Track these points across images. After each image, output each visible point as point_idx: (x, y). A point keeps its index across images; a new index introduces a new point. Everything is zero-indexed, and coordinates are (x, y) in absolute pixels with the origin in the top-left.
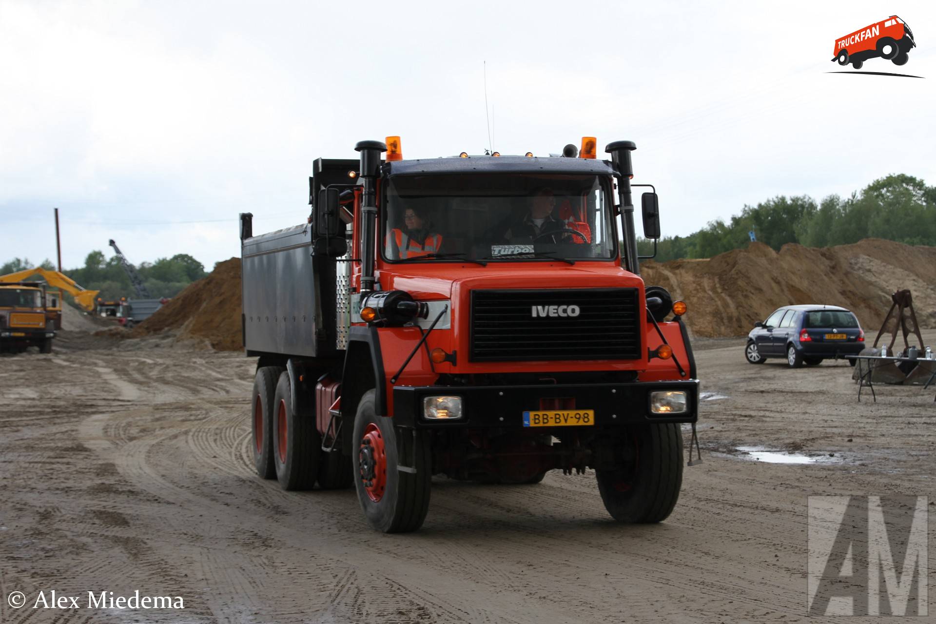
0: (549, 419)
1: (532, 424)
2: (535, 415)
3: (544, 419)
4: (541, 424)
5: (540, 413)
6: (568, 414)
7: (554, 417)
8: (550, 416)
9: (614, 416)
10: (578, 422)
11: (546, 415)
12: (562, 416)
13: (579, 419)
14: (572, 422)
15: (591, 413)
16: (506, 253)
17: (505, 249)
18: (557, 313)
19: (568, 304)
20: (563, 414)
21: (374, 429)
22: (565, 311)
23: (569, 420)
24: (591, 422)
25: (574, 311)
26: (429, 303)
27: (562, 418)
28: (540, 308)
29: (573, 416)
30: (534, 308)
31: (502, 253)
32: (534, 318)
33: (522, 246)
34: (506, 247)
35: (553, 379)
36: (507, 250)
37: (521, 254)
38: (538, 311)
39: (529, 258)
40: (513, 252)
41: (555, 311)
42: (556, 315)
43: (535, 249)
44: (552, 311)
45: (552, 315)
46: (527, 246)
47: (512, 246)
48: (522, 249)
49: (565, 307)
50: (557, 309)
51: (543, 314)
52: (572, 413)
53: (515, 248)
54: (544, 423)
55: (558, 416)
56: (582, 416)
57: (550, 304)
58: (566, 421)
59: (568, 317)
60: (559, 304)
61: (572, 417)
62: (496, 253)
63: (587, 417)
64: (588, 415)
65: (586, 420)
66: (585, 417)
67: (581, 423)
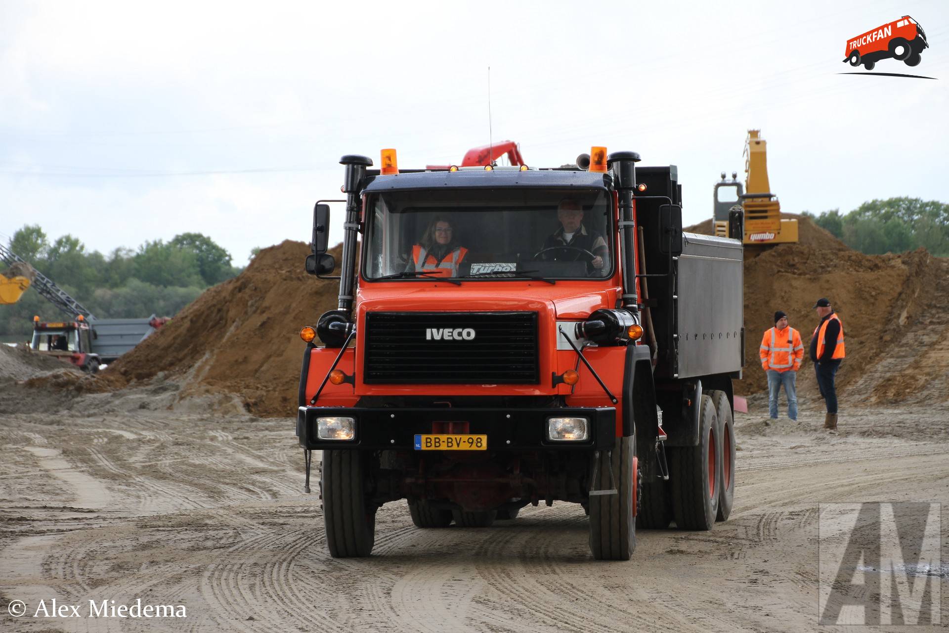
0: (440, 442)
1: (424, 448)
2: (427, 438)
3: (435, 442)
4: (433, 448)
5: (433, 437)
6: (461, 438)
7: (446, 441)
8: (441, 440)
9: (508, 442)
10: (470, 447)
11: (438, 438)
12: (454, 440)
13: (472, 443)
14: (465, 447)
15: (484, 438)
18: (452, 336)
20: (456, 438)
23: (461, 444)
24: (484, 446)
25: (470, 334)
27: (454, 443)
28: (435, 331)
29: (466, 440)
30: (428, 331)
32: (429, 341)
34: (486, 264)
35: (449, 403)
37: (501, 273)
38: (433, 334)
39: (508, 278)
41: (450, 334)
42: (451, 338)
44: (447, 334)
45: (446, 338)
49: (460, 330)
50: (452, 333)
51: (437, 337)
52: (465, 437)
54: (436, 446)
55: (450, 440)
56: (475, 441)
57: (444, 327)
58: (458, 445)
59: (463, 341)
60: (454, 328)
61: (464, 442)
63: (480, 442)
64: (481, 440)
65: (479, 444)
66: (478, 442)
67: (474, 448)
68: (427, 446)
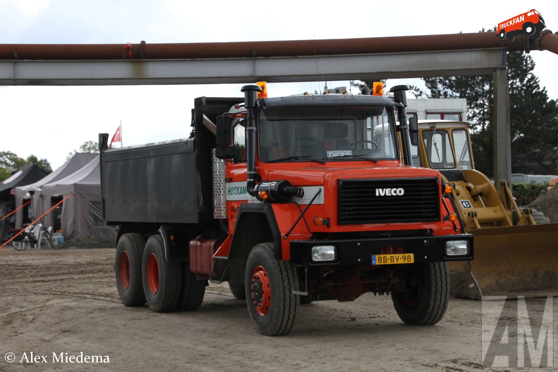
0: (387, 259)
1: (377, 263)
2: (379, 257)
3: (384, 259)
4: (382, 263)
5: (382, 256)
6: (398, 256)
7: (390, 258)
9: (426, 257)
10: (404, 261)
11: (385, 257)
13: (405, 259)
14: (401, 261)
15: (412, 255)
16: (336, 156)
17: (335, 153)
18: (391, 193)
19: (397, 188)
20: (396, 257)
21: (261, 269)
22: (395, 192)
23: (399, 260)
24: (412, 261)
25: (400, 192)
26: (303, 188)
27: (395, 259)
28: (381, 190)
29: (402, 257)
30: (377, 190)
31: (334, 156)
32: (377, 196)
33: (345, 151)
34: (336, 151)
35: (389, 234)
36: (336, 154)
37: (345, 156)
38: (380, 192)
39: (350, 159)
40: (340, 155)
41: (390, 192)
42: (390, 195)
43: (352, 153)
44: (388, 192)
45: (387, 194)
46: (348, 151)
47: (339, 151)
48: (345, 153)
49: (395, 189)
50: (391, 191)
51: (382, 194)
52: (401, 256)
53: (341, 152)
54: (384, 262)
55: (392, 258)
56: (407, 257)
57: (386, 188)
58: (397, 260)
59: (397, 196)
60: (392, 188)
61: (401, 258)
62: (330, 156)
63: (410, 258)
64: (410, 257)
65: (409, 260)
66: (408, 258)
67: (406, 262)
68: (379, 262)
